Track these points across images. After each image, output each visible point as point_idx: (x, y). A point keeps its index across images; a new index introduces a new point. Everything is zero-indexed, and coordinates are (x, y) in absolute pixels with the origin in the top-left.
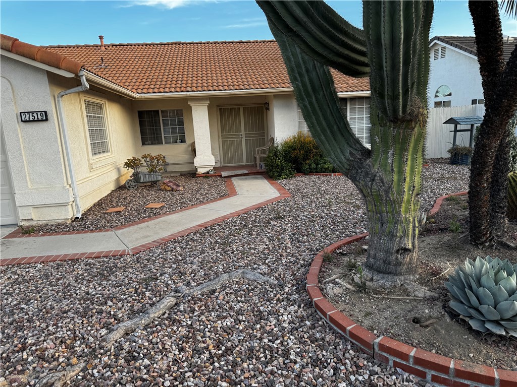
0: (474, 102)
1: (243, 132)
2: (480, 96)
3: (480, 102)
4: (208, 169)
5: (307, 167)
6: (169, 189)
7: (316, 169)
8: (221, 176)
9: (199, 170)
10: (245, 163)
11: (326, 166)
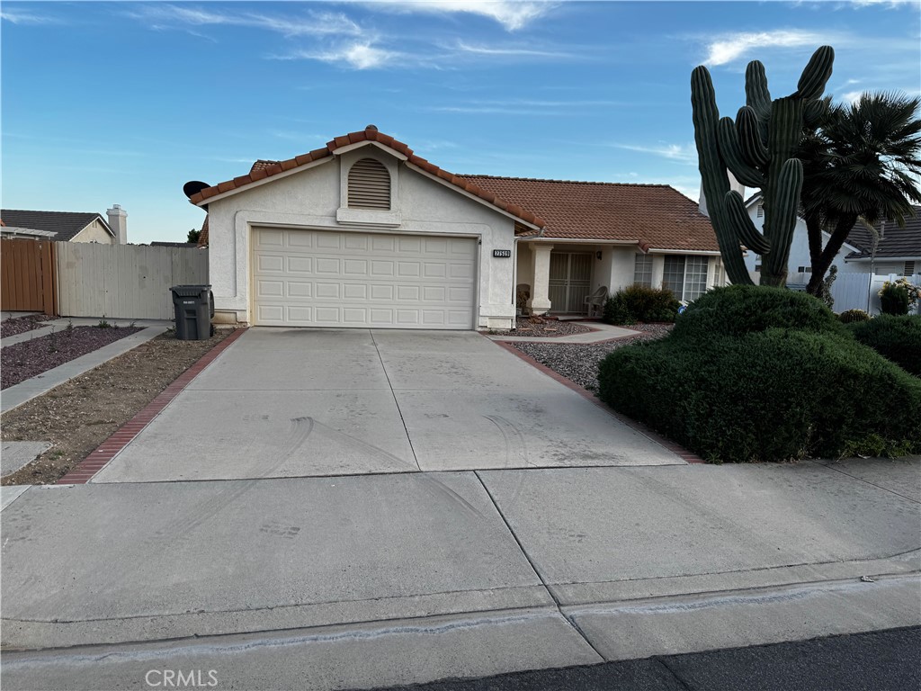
0: (801, 269)
1: (569, 279)
2: (809, 265)
3: (808, 270)
4: (544, 312)
5: (649, 315)
6: (539, 321)
7: (657, 318)
8: (557, 319)
9: (534, 312)
10: (567, 311)
11: (668, 316)
